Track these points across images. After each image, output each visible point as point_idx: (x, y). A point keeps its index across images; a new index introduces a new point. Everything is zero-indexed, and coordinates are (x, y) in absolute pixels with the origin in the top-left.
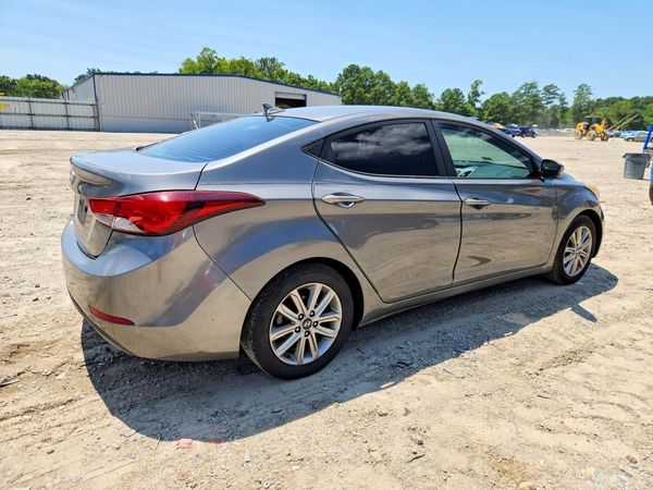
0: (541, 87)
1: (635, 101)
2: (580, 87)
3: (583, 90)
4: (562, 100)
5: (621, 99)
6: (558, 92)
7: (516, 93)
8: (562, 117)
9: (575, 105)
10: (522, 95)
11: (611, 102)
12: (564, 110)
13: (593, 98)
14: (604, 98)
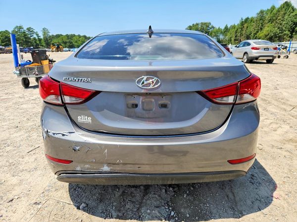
0: (25, 29)
1: (67, 36)
2: (43, 29)
3: (45, 31)
4: (37, 35)
5: (61, 35)
6: (34, 31)
7: (13, 31)
8: (40, 43)
9: (44, 38)
10: (16, 32)
11: (58, 36)
12: (40, 40)
13: (51, 34)
14: (55, 35)
